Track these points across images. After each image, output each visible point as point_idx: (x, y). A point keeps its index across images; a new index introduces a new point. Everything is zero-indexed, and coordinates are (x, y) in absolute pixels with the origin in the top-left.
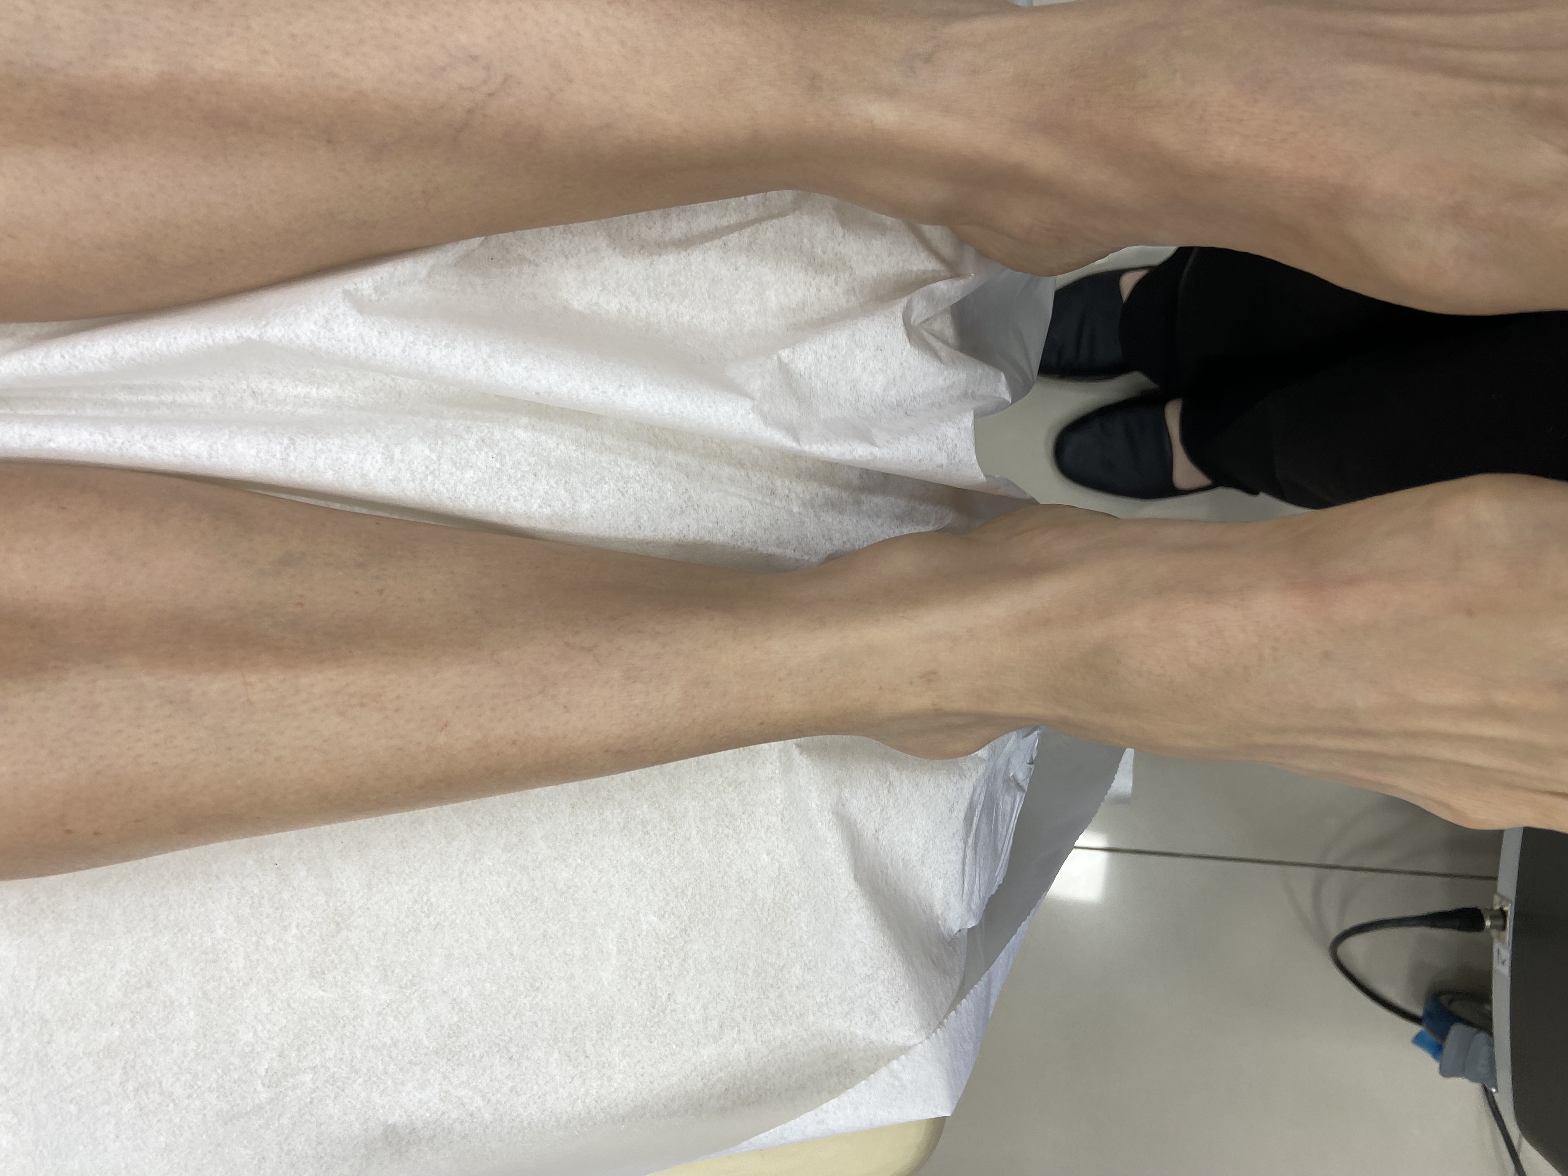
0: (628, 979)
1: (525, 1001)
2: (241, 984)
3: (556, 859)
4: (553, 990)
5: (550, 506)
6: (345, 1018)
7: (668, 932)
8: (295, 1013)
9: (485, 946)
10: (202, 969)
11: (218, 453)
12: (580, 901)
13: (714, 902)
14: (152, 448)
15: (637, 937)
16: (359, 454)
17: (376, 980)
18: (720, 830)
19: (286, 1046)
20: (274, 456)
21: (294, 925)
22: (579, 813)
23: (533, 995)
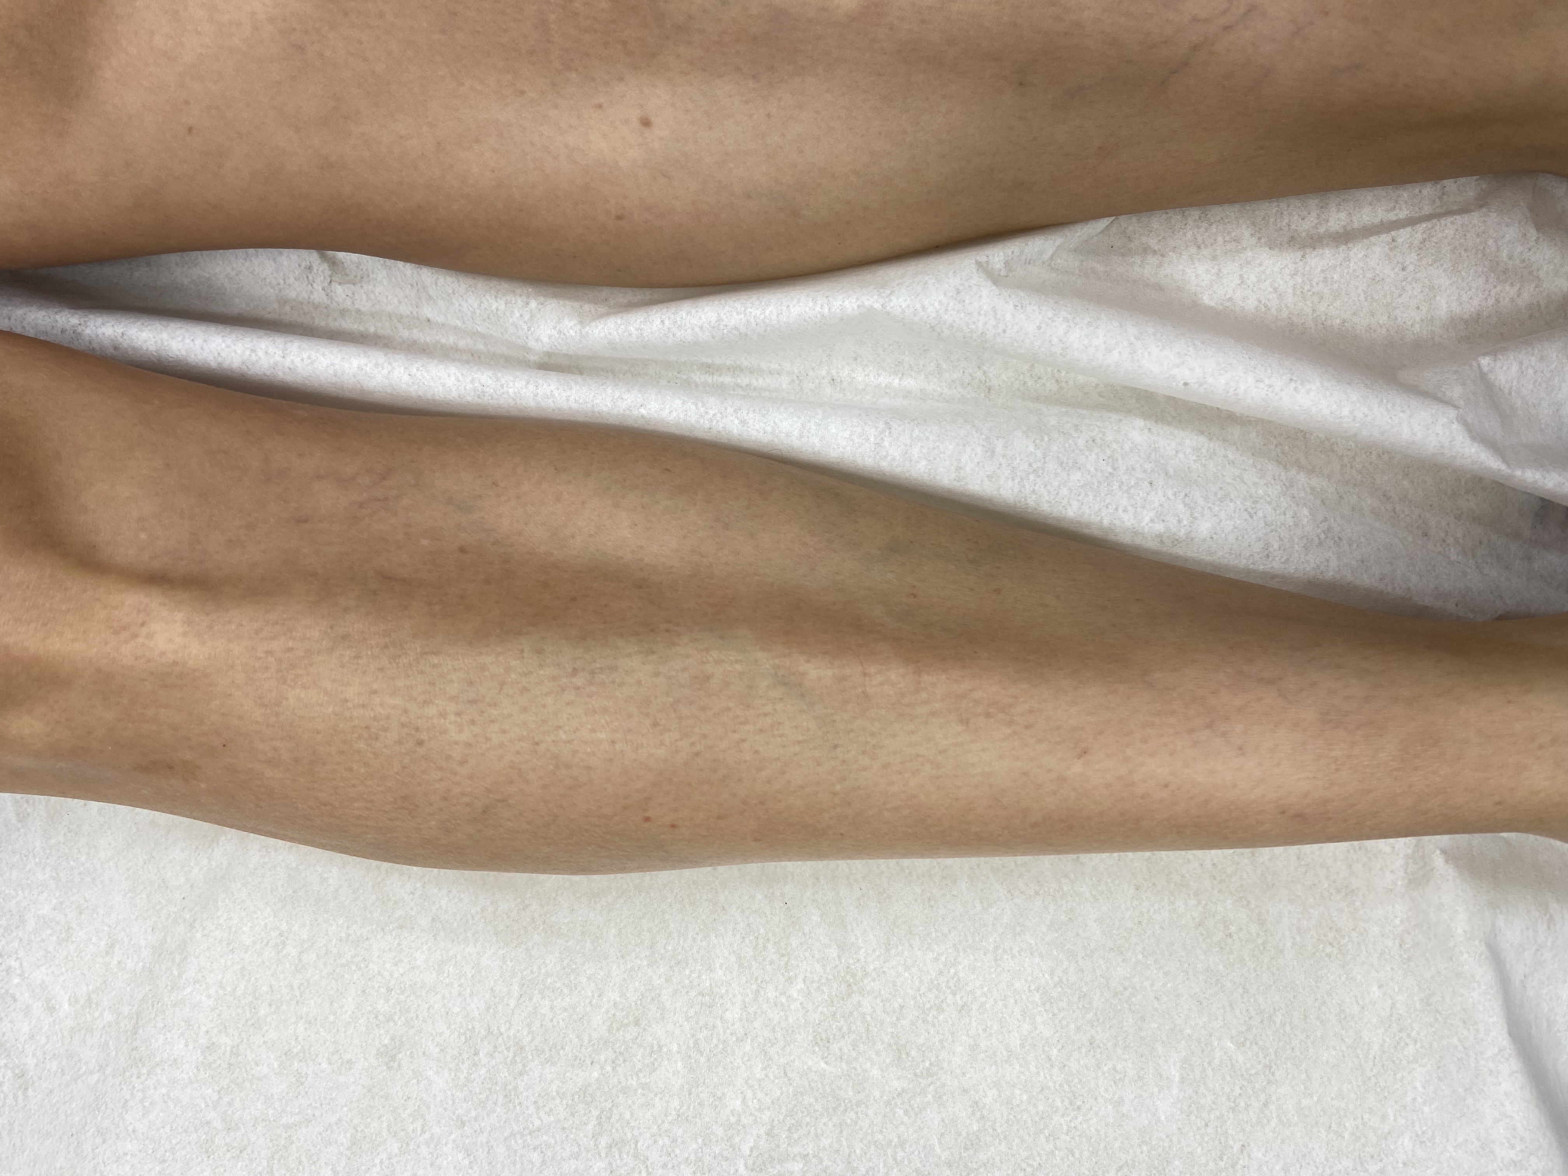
0: (1193, 1117)
1: (1062, 1121)
2: (734, 1039)
3: (1111, 949)
4: (1097, 1114)
5: (1163, 521)
6: (847, 1101)
7: (1248, 1065)
8: (791, 1084)
9: (1018, 1042)
10: (696, 1013)
12: (1137, 1007)
13: (1308, 1037)
15: (1206, 1065)
16: (957, 445)
17: (888, 1061)
18: (1321, 946)
19: (776, 1122)
20: (867, 441)
21: (801, 976)
22: (1144, 898)
23: (1072, 1114)
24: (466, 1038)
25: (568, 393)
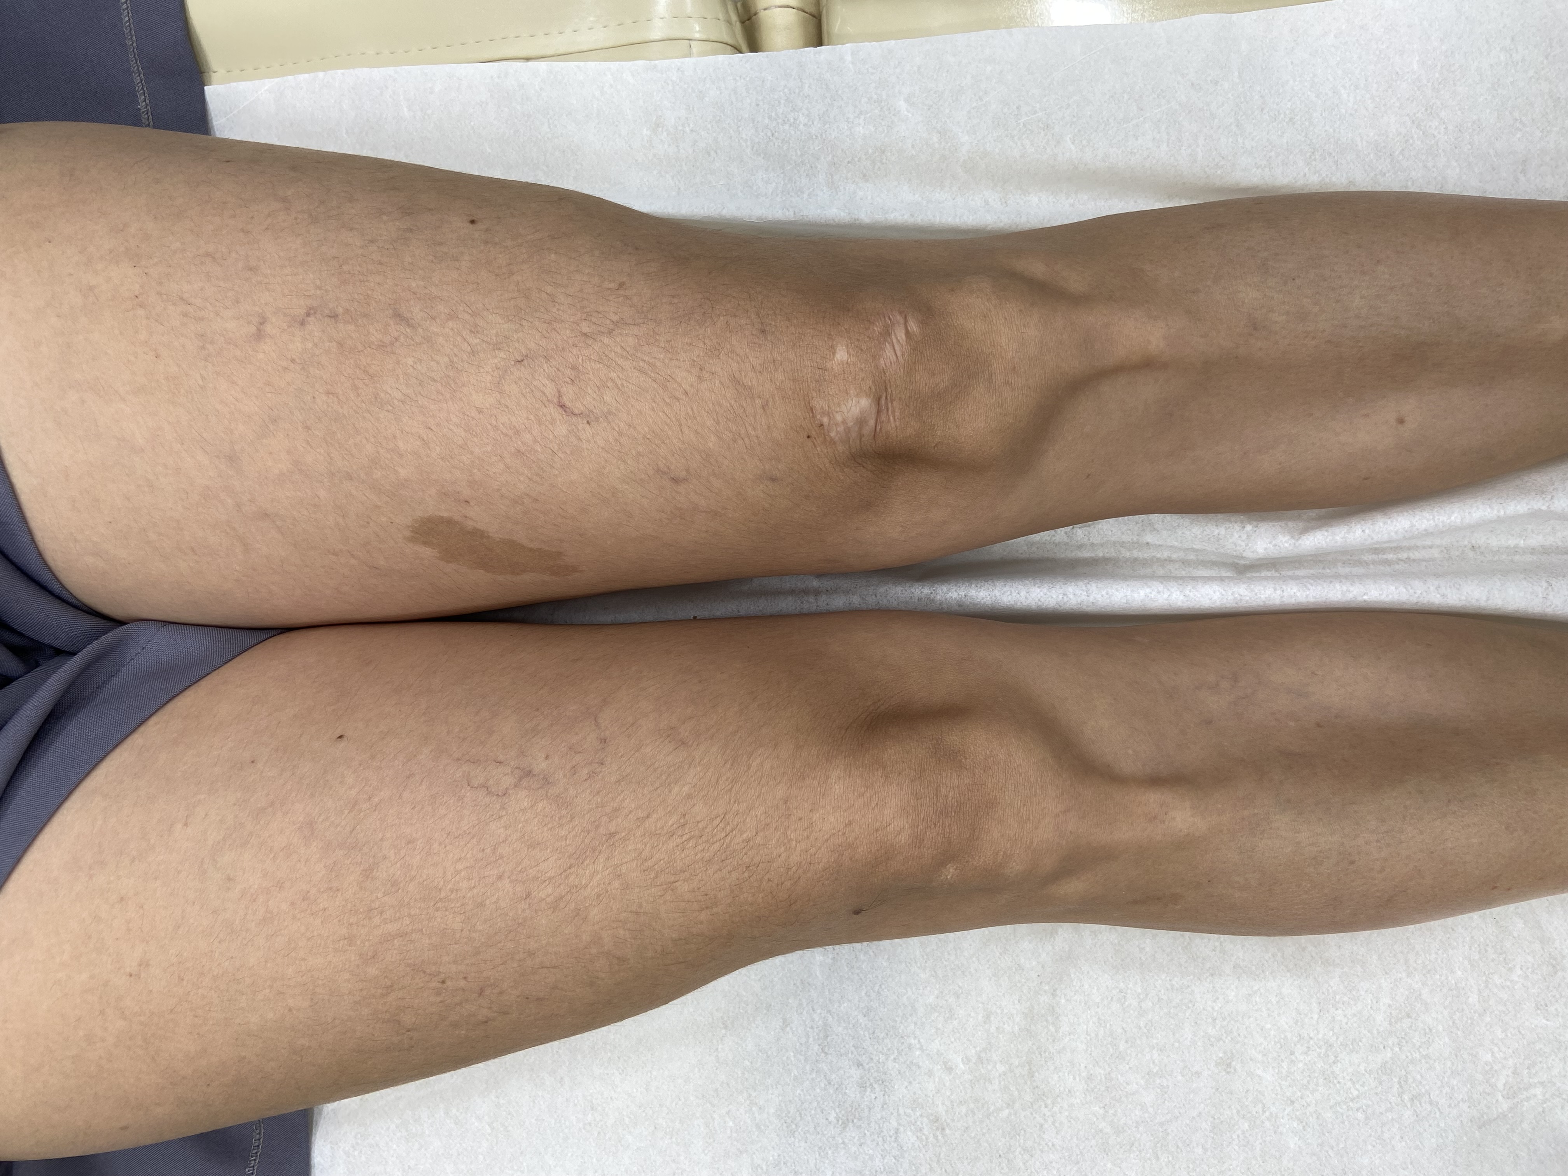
2: (1478, 1015)
8: (1524, 1038)
10: (1449, 1003)
11: (1493, 596)
20: (1537, 597)
21: (1518, 967)
24: (1281, 1045)
25: (1308, 593)
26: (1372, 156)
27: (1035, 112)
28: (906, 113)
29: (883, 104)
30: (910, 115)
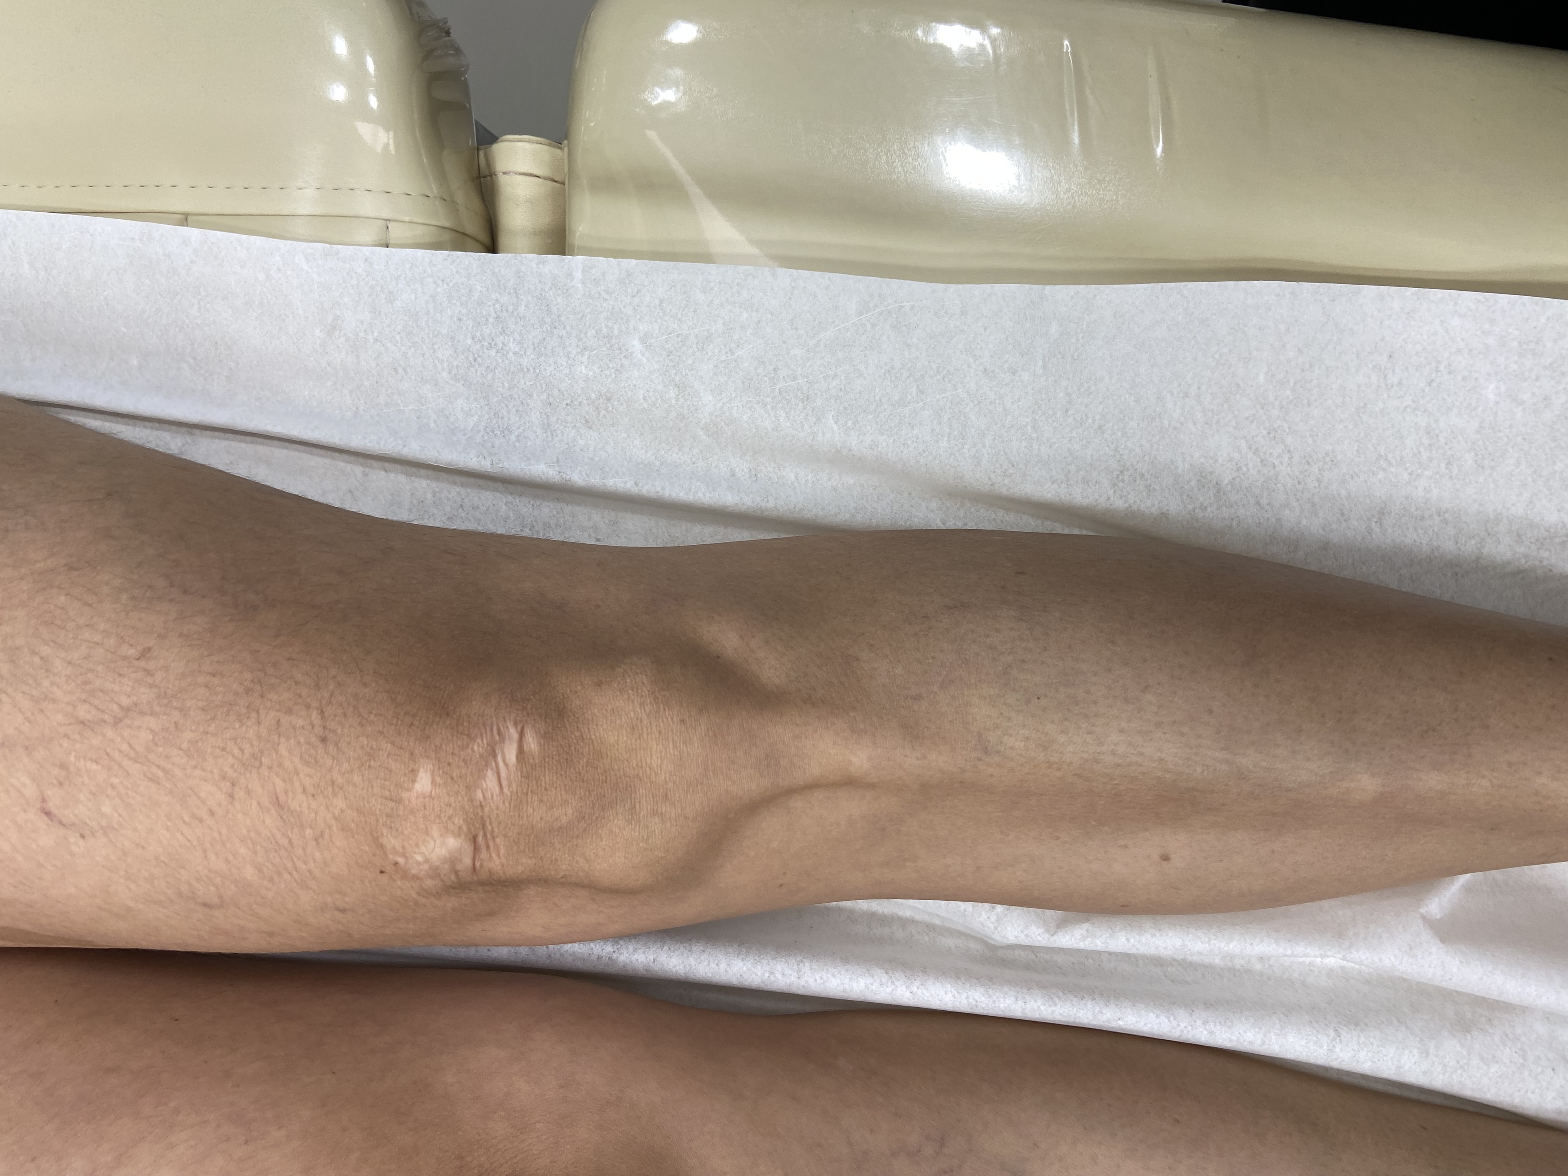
11: (1270, 1042)
14: (1211, 1033)
16: (1397, 1048)
20: (1321, 1047)
26: (1193, 483)
27: (795, 379)
28: (639, 356)
29: (613, 341)
30: (645, 360)
